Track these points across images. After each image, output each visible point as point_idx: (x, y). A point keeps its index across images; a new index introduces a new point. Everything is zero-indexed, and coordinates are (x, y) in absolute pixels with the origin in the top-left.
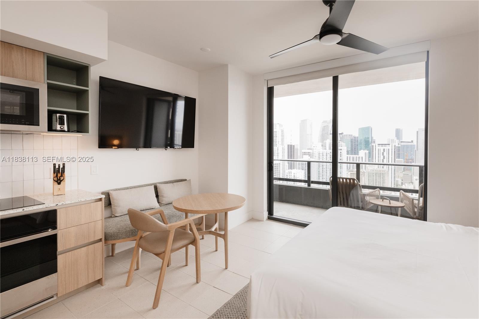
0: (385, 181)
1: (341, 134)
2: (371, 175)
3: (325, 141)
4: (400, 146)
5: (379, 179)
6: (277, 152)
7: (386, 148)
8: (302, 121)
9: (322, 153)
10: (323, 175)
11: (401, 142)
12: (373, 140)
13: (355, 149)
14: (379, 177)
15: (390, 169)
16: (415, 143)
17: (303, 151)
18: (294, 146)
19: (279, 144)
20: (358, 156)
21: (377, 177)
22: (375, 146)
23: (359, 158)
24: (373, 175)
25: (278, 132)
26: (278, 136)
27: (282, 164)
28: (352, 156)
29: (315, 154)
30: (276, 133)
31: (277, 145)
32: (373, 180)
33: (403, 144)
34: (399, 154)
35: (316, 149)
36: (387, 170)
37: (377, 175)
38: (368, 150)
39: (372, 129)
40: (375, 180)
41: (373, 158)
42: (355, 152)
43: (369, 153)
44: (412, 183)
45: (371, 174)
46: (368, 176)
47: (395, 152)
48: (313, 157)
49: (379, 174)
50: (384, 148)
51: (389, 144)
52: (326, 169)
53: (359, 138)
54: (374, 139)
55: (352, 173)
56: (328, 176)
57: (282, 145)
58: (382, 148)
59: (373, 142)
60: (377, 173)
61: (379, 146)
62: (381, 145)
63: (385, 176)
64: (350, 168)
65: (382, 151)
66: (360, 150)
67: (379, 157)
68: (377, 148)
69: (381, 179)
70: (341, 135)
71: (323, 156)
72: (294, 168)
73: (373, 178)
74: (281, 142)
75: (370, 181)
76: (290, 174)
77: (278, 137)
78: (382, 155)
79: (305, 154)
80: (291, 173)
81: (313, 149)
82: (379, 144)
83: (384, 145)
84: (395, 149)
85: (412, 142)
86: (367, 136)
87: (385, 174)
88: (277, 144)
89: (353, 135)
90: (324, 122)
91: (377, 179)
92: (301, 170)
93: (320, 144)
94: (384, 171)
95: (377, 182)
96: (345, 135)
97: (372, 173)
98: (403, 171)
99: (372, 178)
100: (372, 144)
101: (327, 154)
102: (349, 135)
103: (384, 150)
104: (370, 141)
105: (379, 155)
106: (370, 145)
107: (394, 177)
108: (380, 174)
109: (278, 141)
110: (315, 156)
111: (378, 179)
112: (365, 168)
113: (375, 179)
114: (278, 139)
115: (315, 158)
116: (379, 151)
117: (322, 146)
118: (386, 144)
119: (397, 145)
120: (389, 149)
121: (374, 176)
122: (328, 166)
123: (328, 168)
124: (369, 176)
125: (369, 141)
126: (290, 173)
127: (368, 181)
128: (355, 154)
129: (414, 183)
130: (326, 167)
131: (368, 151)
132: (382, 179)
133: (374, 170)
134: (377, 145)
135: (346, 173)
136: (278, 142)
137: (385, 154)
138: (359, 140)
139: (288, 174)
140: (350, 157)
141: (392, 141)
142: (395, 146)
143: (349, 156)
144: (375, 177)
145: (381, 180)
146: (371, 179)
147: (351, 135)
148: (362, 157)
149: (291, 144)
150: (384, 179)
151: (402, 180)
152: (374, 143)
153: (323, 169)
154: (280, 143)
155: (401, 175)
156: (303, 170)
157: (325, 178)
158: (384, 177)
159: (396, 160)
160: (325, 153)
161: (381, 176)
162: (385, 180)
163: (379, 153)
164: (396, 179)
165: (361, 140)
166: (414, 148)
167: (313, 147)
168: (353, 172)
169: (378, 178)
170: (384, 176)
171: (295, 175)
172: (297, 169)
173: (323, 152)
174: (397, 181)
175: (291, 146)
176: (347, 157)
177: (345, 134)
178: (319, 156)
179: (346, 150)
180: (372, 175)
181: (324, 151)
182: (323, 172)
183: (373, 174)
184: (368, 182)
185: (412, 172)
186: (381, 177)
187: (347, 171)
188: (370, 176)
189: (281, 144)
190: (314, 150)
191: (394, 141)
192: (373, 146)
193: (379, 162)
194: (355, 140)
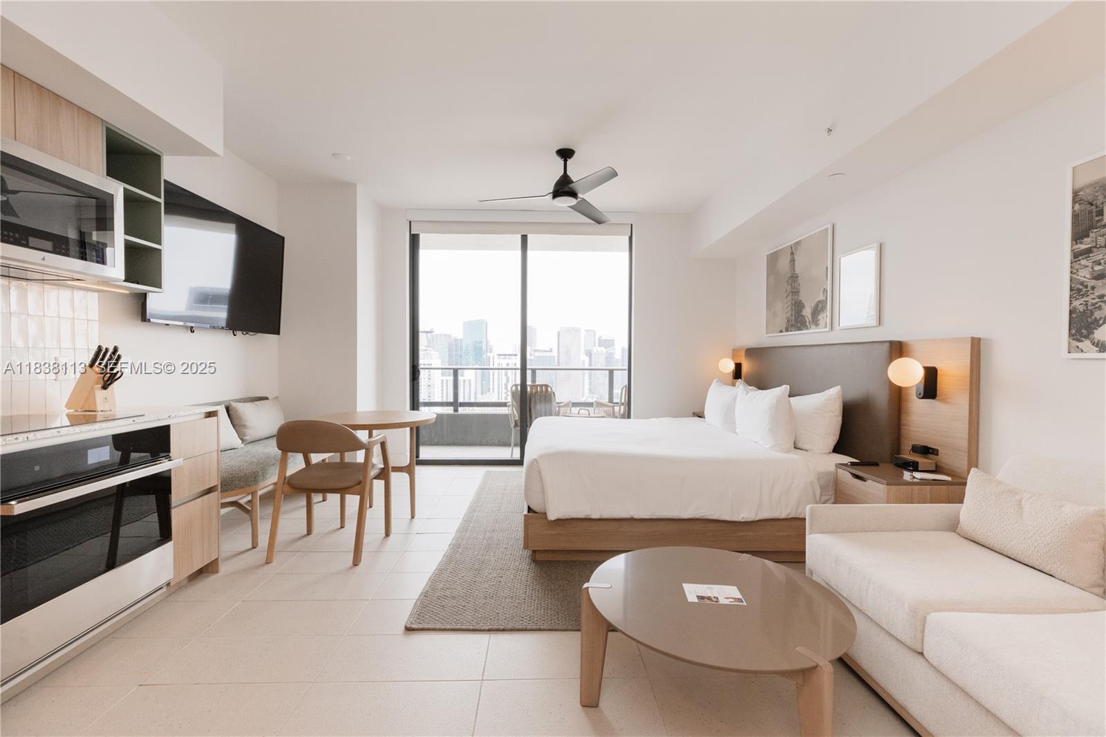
1: (430, 332)
4: (532, 358)
7: (512, 362)
11: (535, 351)
12: (488, 347)
16: (555, 353)
22: (493, 359)
33: (537, 354)
39: (486, 324)
41: (489, 382)
50: (506, 361)
51: (516, 355)
53: (463, 342)
54: (491, 344)
59: (488, 350)
61: (499, 358)
62: (502, 357)
67: (499, 380)
68: (496, 361)
70: (429, 334)
82: (499, 355)
83: (507, 357)
85: (551, 350)
86: (478, 339)
89: (453, 336)
96: (437, 335)
100: (488, 354)
102: (446, 335)
104: (484, 347)
106: (484, 356)
118: (511, 355)
125: (481, 348)
134: (496, 357)
138: (464, 347)
140: (447, 381)
143: (445, 378)
147: (450, 336)
148: (470, 381)
152: (491, 352)
165: (468, 347)
176: (442, 380)
177: (437, 332)
192: (489, 358)
193: (499, 388)
194: (456, 346)
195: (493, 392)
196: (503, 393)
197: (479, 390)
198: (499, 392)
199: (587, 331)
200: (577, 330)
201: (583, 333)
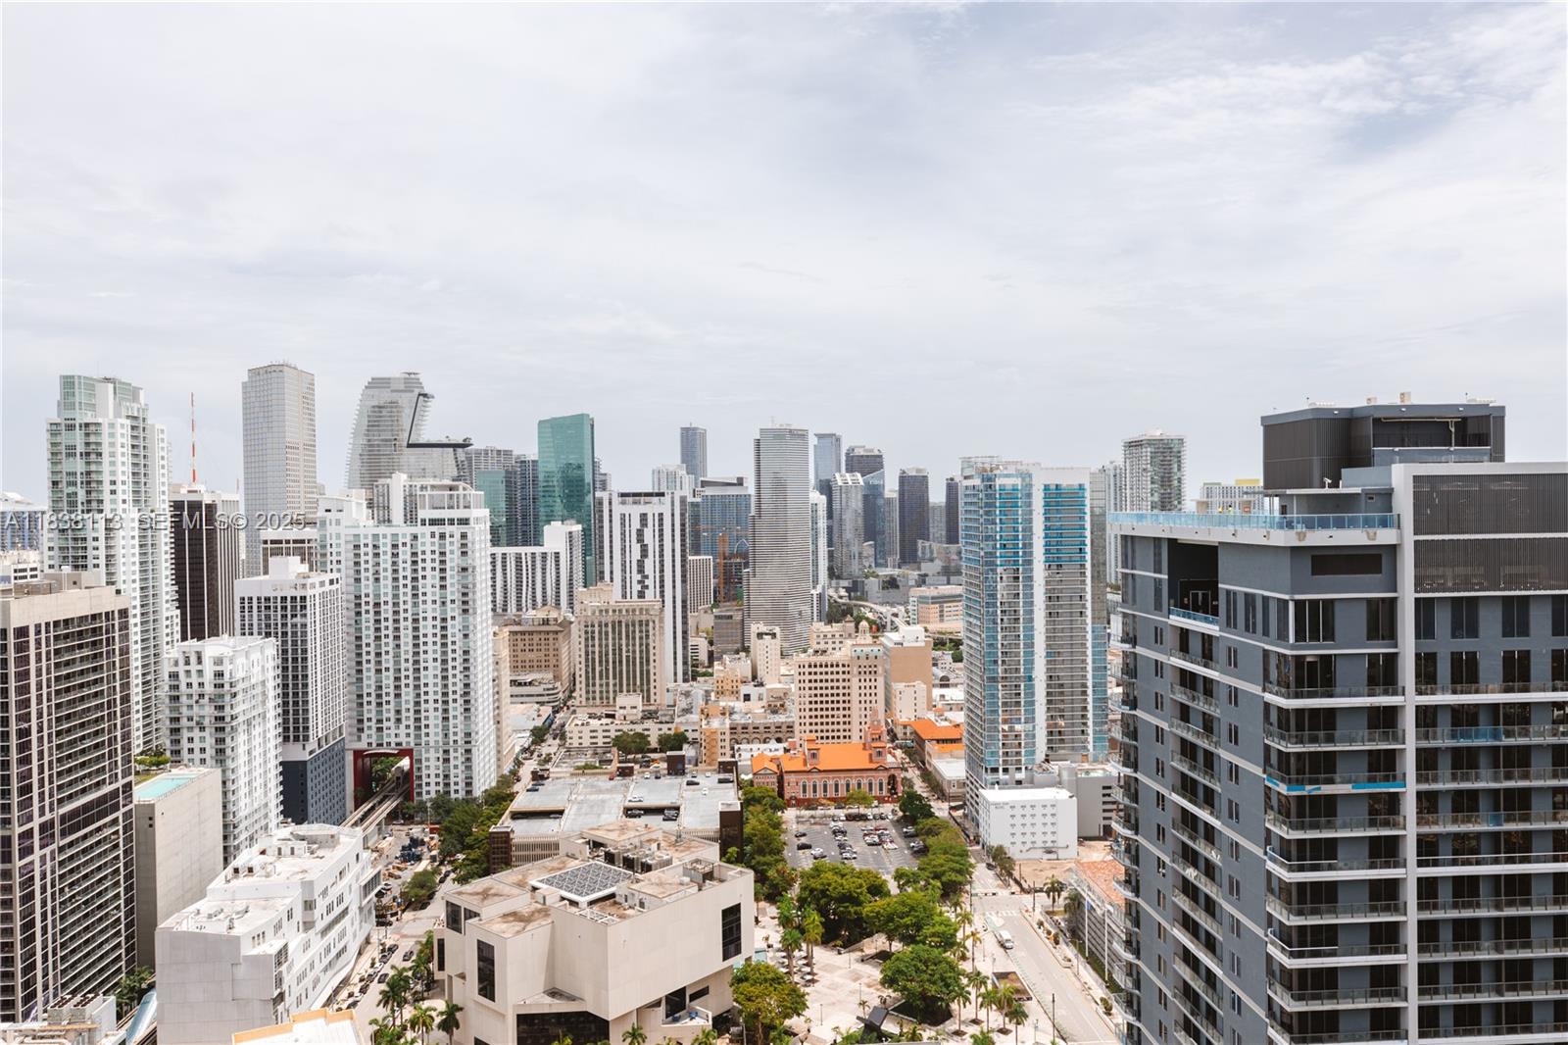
0: (652, 651)
2: (596, 635)
3: (381, 481)
4: (698, 500)
5: (627, 645)
6: (102, 543)
7: (653, 508)
8: (254, 372)
9: (369, 541)
10: (378, 654)
11: (704, 484)
12: (598, 478)
13: (524, 517)
14: (627, 636)
15: (666, 599)
16: (750, 488)
17: (270, 534)
18: (211, 508)
19: (120, 496)
20: (537, 550)
21: (620, 639)
22: (610, 503)
23: (544, 556)
24: (607, 633)
25: (105, 430)
26: (105, 450)
27: (138, 611)
28: (512, 550)
29: (334, 550)
30: (98, 434)
31: (107, 506)
32: (607, 655)
33: (709, 491)
34: (696, 535)
35: (338, 522)
36: (658, 605)
37: (620, 633)
38: (578, 522)
39: (592, 426)
40: (614, 654)
41: (602, 557)
42: (524, 533)
43: (586, 532)
44: (746, 650)
45: (597, 629)
46: (587, 639)
47: (683, 525)
48: (324, 564)
49: (627, 626)
50: (642, 509)
51: (662, 494)
52: (396, 621)
53: (541, 468)
55: (516, 633)
56: (403, 657)
57: (136, 501)
58: (635, 511)
59: (598, 485)
60: (620, 622)
61: (623, 503)
62: (631, 499)
63: (651, 633)
64: (505, 610)
65: (636, 524)
66: (548, 522)
67: (623, 550)
68: (618, 509)
69: (634, 645)
71: (377, 555)
72: (214, 632)
73: (607, 645)
74: (129, 487)
75: (593, 660)
76: (194, 667)
77: (106, 458)
78: (638, 541)
79: (277, 553)
80: (200, 662)
81: (323, 523)
82: (623, 495)
83: (642, 499)
84: (682, 515)
85: (740, 482)
86: (573, 459)
87: (651, 624)
88: (106, 496)
89: (516, 453)
90: (377, 384)
91: (621, 650)
92: (257, 640)
93: (359, 497)
94: (647, 610)
95: (621, 662)
96: (478, 453)
97: (600, 626)
98: (713, 606)
99: (600, 645)
100: (598, 495)
101: (395, 546)
102: (499, 452)
103: (644, 517)
104: (588, 478)
105: (623, 540)
106: (589, 498)
107: (685, 633)
108: (634, 625)
109: (106, 478)
110: (335, 558)
111: (624, 648)
112: (571, 604)
113: (614, 650)
114: (106, 468)
115: (335, 566)
116: (623, 524)
117: (370, 505)
119: (690, 499)
120: (661, 515)
121: (607, 639)
122: (402, 607)
123: (402, 615)
124: (589, 637)
125: (583, 480)
126: (193, 659)
127: (587, 660)
128: (525, 543)
129: (752, 649)
130: (396, 613)
131: (579, 527)
132: (641, 645)
133: (607, 611)
134: (616, 500)
135: (491, 637)
136: (107, 487)
137: (648, 538)
138: (541, 476)
139: (181, 669)
141: (672, 477)
142: (683, 500)
144: (614, 639)
145: (634, 652)
146: (597, 649)
147: (508, 453)
148: (557, 555)
149: (194, 498)
150: (647, 645)
151: (711, 643)
152: (604, 489)
153: (377, 621)
154: (125, 491)
155: (708, 621)
156: (268, 635)
157: (391, 665)
158: (647, 636)
159: (690, 558)
160: (389, 541)
161: (634, 632)
162: (651, 648)
163: (623, 534)
164: (692, 641)
165: (549, 476)
166: (748, 507)
167: (321, 513)
168: (519, 624)
169: (624, 642)
170: (647, 631)
171: (226, 668)
172: (232, 634)
173: (376, 536)
174: (695, 648)
175: (195, 506)
177: (478, 445)
178: (357, 555)
179: (489, 524)
180: (600, 633)
181: (382, 530)
182: (378, 638)
183: (606, 625)
184: (587, 666)
185: (745, 608)
186: (634, 638)
187: (493, 624)
188: (593, 638)
189: (130, 497)
190: (331, 529)
191: (678, 480)
192: (601, 503)
193: (624, 571)
194: (523, 476)
195: (612, 580)
196: (634, 582)
197: (579, 575)
198: (624, 580)
199: (820, 436)
200: (800, 435)
201: (813, 441)
